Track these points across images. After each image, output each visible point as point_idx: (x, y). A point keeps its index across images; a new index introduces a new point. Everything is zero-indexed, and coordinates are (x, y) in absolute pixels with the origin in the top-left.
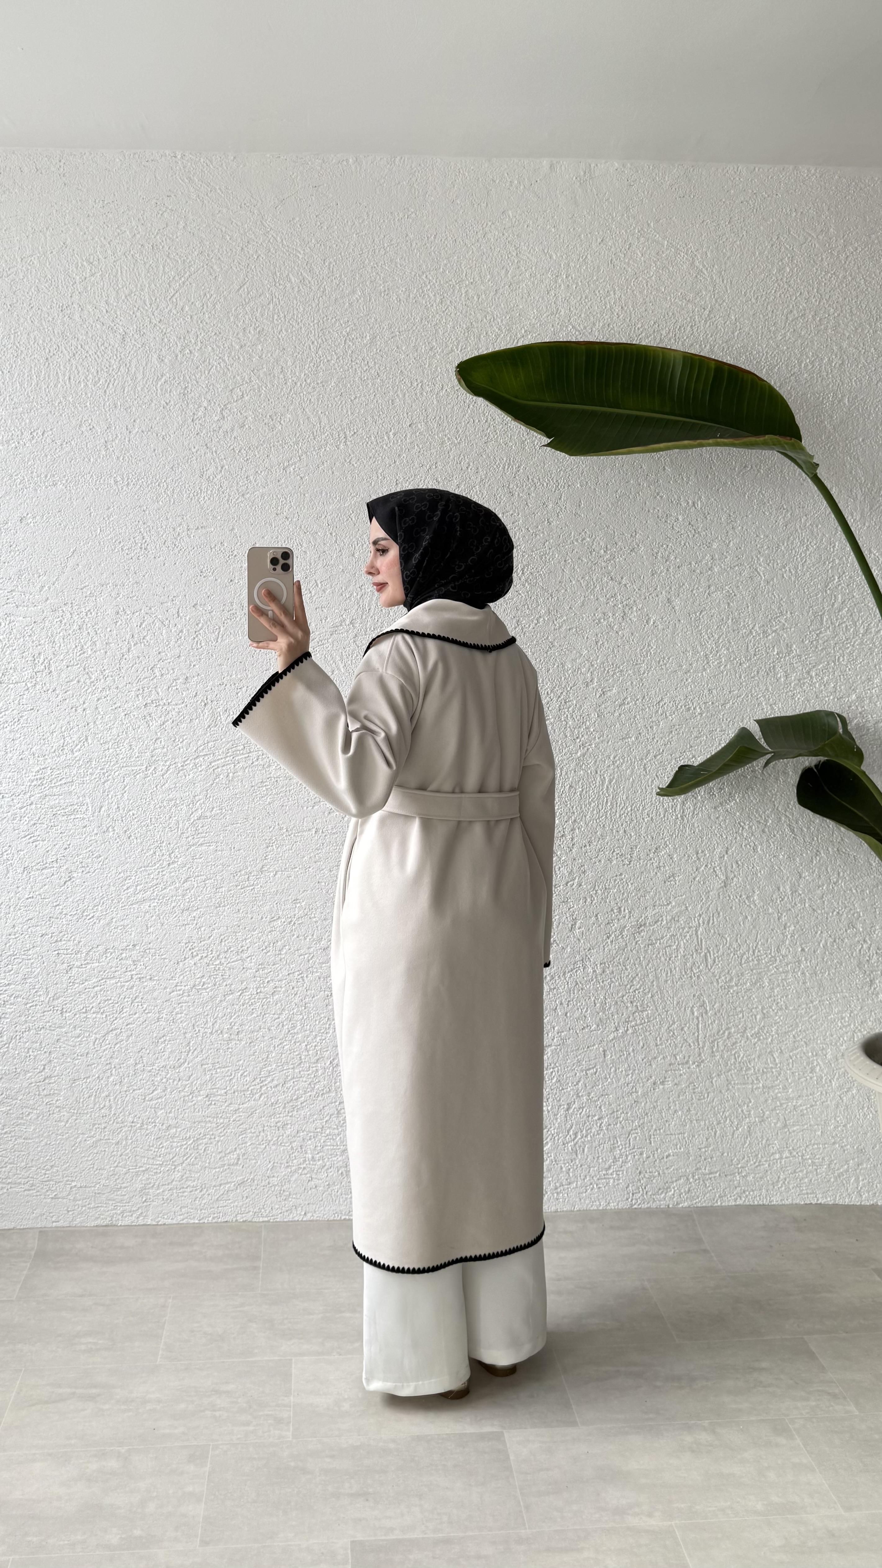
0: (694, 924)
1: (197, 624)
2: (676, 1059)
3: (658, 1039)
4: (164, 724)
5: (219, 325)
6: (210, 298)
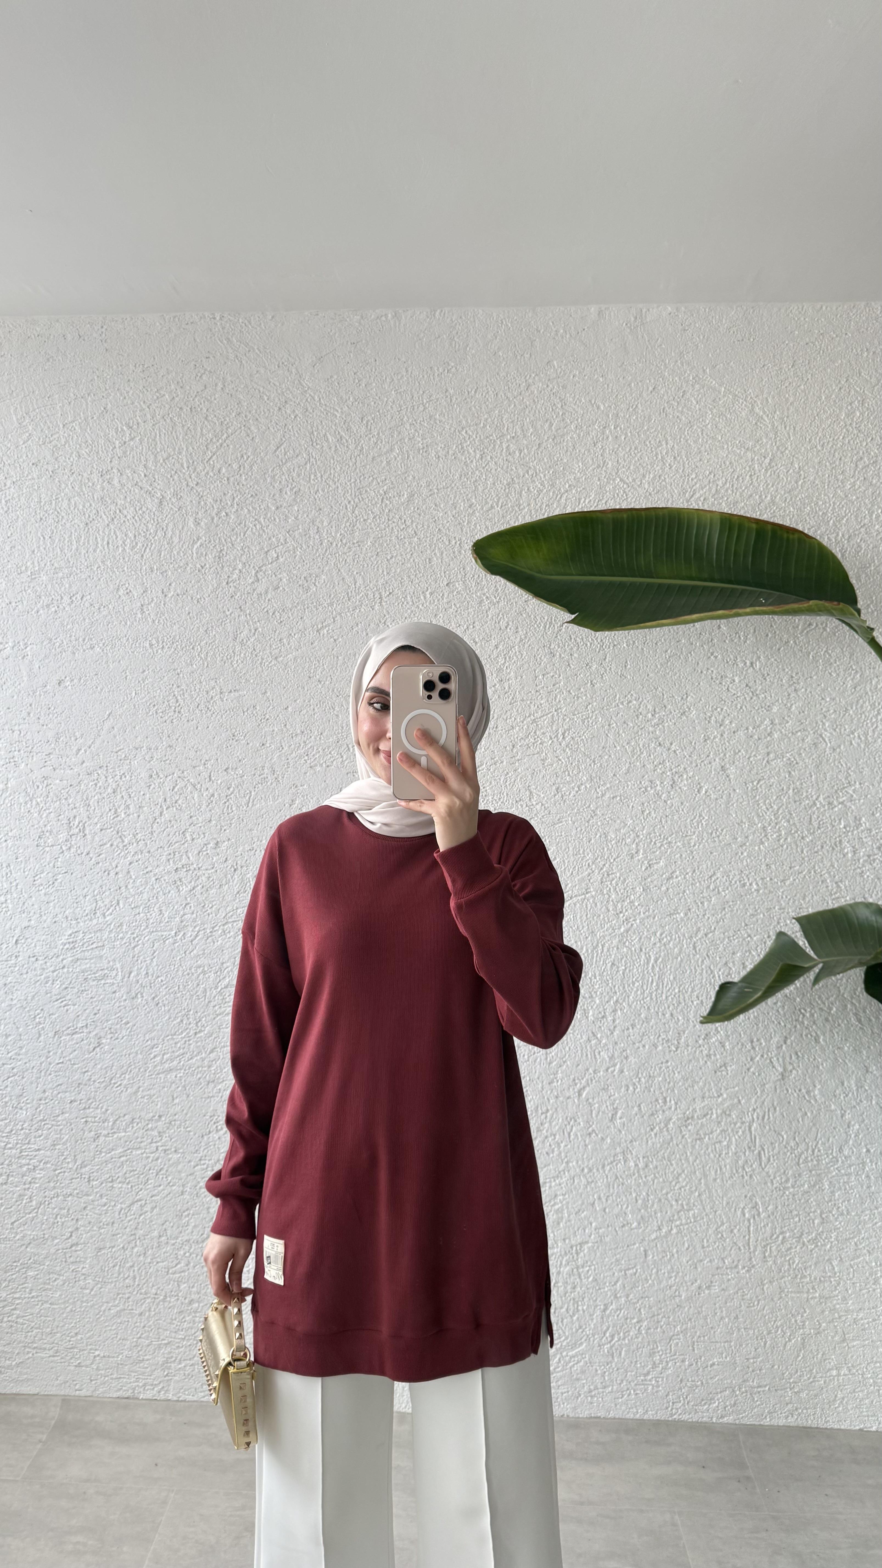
0: (748, 1119)
1: (229, 789)
2: (724, 1263)
3: (705, 1241)
4: (194, 889)
5: (256, 486)
6: (247, 459)
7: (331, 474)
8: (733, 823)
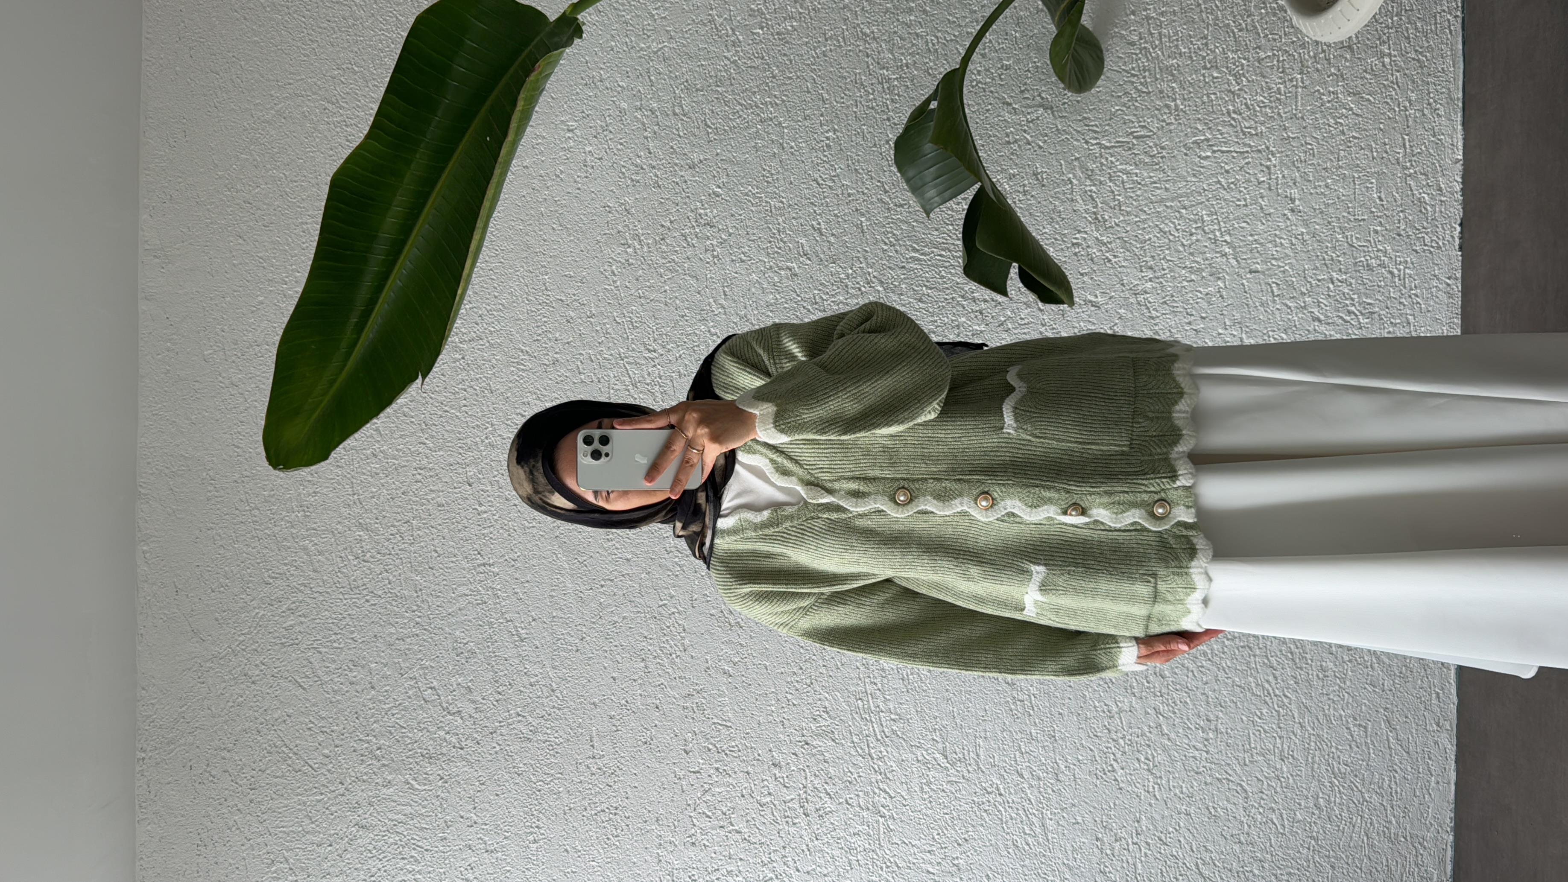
0: (1097, 150)
1: (710, 750)
3: (1238, 203)
4: (829, 794)
5: (346, 713)
6: (313, 723)
7: (333, 623)
8: (756, 157)
